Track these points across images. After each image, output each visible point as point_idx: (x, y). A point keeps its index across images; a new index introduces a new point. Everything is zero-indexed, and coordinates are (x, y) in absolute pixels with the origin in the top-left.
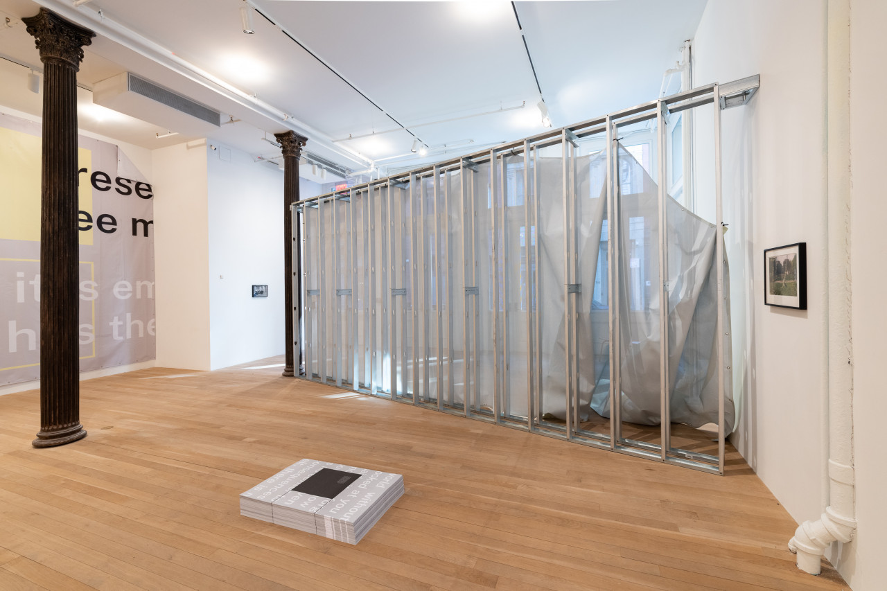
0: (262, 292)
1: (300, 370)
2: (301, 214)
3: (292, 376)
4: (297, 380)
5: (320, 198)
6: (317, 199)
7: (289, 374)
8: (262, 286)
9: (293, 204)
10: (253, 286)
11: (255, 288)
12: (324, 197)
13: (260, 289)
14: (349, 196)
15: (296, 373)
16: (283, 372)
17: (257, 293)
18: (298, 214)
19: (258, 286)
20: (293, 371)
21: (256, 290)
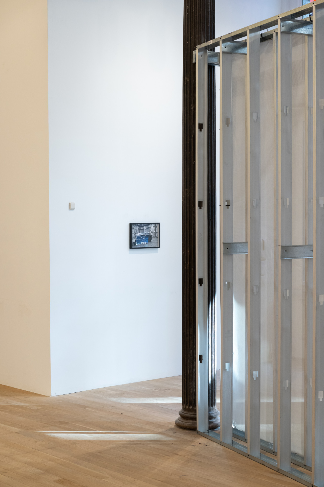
0: (149, 238)
1: (211, 417)
2: (218, 70)
3: (193, 429)
4: (202, 440)
5: (252, 31)
6: (243, 34)
7: (188, 423)
8: (148, 224)
9: (199, 47)
10: (131, 225)
11: (135, 228)
12: (262, 27)
13: (146, 232)
14: (311, 22)
15: (202, 425)
16: (176, 417)
17: (139, 239)
18: (211, 69)
19: (141, 225)
20: (195, 419)
21: (137, 233)
